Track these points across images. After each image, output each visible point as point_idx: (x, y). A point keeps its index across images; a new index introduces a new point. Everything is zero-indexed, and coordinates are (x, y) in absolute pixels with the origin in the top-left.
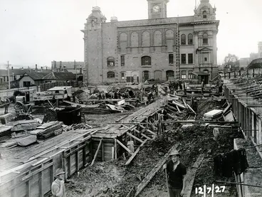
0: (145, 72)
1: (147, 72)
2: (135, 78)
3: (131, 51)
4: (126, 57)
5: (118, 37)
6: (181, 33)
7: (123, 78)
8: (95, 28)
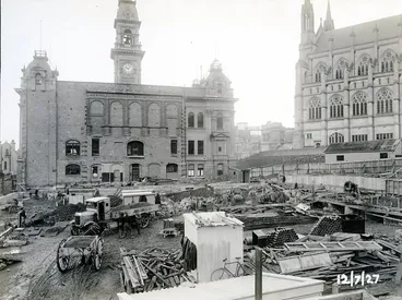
0: (133, 165)
1: (137, 165)
2: (117, 175)
3: (110, 131)
4: (102, 140)
5: (88, 108)
6: (188, 111)
7: (95, 175)
8: (42, 87)
